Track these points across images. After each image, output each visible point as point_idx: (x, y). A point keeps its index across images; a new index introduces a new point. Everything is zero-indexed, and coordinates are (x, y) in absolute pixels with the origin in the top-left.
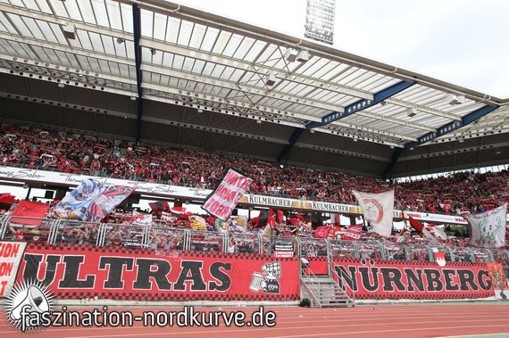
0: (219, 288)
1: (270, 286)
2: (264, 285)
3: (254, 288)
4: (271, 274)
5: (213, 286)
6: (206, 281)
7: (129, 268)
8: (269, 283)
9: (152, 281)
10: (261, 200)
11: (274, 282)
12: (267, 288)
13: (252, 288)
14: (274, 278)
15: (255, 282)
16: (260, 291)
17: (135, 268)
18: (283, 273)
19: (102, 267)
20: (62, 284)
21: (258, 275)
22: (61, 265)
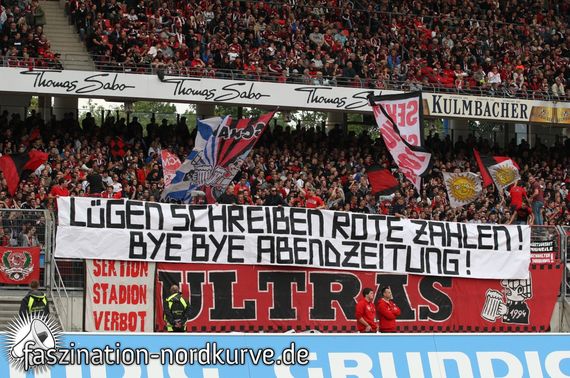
0: (434, 316)
1: (515, 312)
2: (504, 310)
3: (489, 315)
4: (515, 293)
5: (425, 313)
6: (415, 306)
7: (301, 287)
8: (512, 306)
9: (336, 307)
10: (460, 105)
11: (520, 306)
12: (509, 316)
13: (485, 315)
14: (521, 299)
15: (489, 305)
16: (498, 320)
17: (309, 287)
18: (535, 290)
19: (263, 287)
20: (214, 315)
21: (495, 294)
22: (207, 287)
